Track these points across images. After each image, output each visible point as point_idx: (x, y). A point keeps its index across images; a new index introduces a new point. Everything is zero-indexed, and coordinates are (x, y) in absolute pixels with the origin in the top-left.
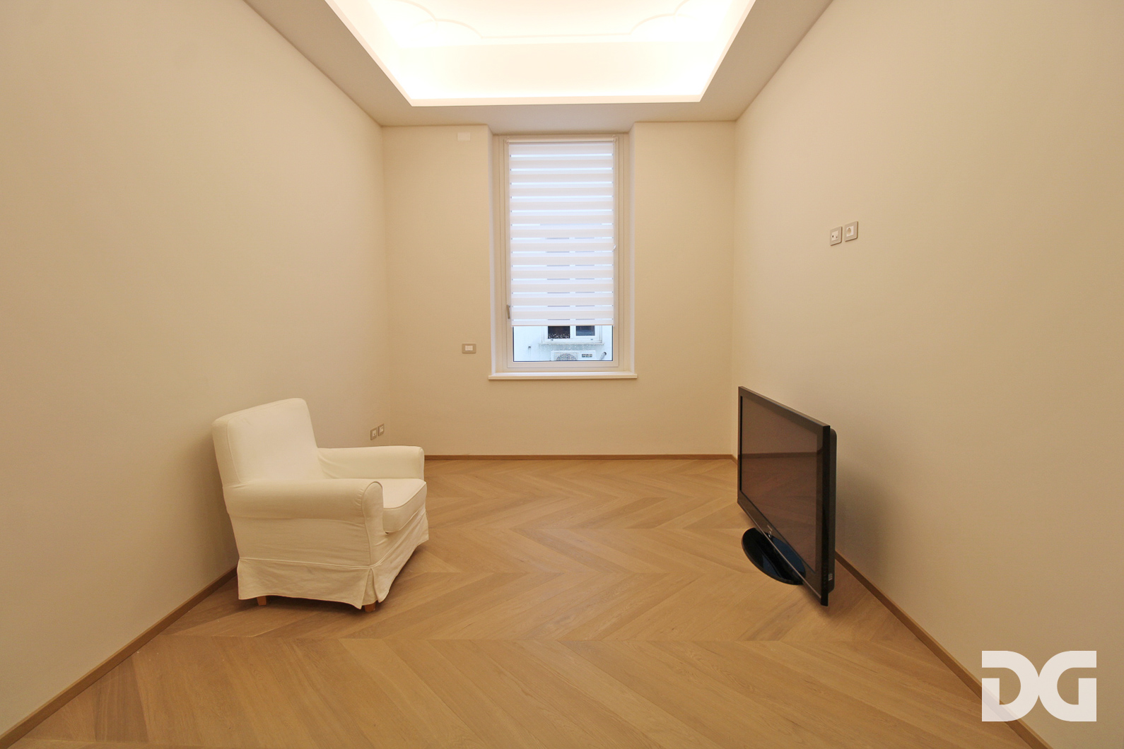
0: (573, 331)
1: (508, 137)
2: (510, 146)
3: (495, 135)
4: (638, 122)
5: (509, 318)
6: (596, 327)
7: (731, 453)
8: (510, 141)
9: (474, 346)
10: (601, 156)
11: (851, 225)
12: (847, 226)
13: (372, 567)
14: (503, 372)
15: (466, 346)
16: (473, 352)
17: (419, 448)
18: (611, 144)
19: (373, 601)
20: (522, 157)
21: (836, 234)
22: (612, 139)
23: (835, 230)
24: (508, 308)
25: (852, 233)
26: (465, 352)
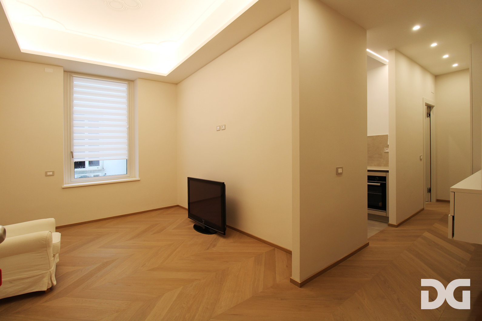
0: (87, 164)
1: (73, 73)
2: (74, 78)
3: (65, 71)
4: (139, 78)
5: (73, 157)
6: (100, 162)
7: (178, 204)
8: (74, 75)
9: (53, 172)
10: (121, 89)
11: (223, 125)
12: (222, 125)
13: (50, 270)
14: (68, 184)
15: (48, 173)
16: (53, 175)
17: (53, 218)
18: (126, 85)
19: (50, 286)
20: (79, 83)
21: (218, 127)
22: (126, 83)
23: (218, 126)
24: (72, 153)
25: (224, 128)
26: (47, 175)
